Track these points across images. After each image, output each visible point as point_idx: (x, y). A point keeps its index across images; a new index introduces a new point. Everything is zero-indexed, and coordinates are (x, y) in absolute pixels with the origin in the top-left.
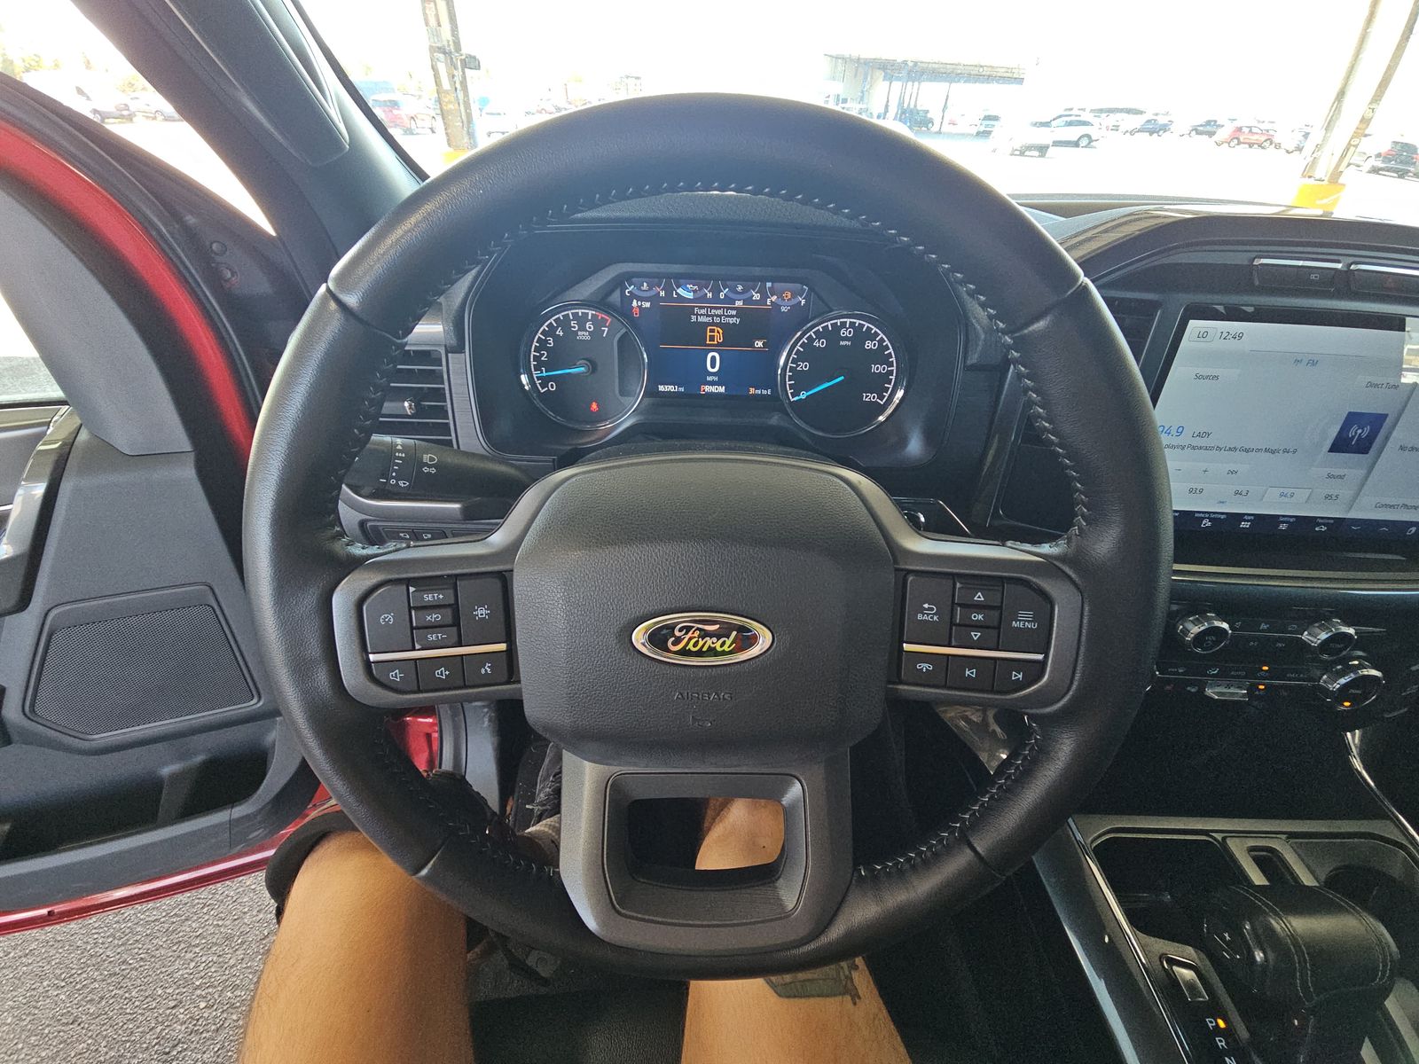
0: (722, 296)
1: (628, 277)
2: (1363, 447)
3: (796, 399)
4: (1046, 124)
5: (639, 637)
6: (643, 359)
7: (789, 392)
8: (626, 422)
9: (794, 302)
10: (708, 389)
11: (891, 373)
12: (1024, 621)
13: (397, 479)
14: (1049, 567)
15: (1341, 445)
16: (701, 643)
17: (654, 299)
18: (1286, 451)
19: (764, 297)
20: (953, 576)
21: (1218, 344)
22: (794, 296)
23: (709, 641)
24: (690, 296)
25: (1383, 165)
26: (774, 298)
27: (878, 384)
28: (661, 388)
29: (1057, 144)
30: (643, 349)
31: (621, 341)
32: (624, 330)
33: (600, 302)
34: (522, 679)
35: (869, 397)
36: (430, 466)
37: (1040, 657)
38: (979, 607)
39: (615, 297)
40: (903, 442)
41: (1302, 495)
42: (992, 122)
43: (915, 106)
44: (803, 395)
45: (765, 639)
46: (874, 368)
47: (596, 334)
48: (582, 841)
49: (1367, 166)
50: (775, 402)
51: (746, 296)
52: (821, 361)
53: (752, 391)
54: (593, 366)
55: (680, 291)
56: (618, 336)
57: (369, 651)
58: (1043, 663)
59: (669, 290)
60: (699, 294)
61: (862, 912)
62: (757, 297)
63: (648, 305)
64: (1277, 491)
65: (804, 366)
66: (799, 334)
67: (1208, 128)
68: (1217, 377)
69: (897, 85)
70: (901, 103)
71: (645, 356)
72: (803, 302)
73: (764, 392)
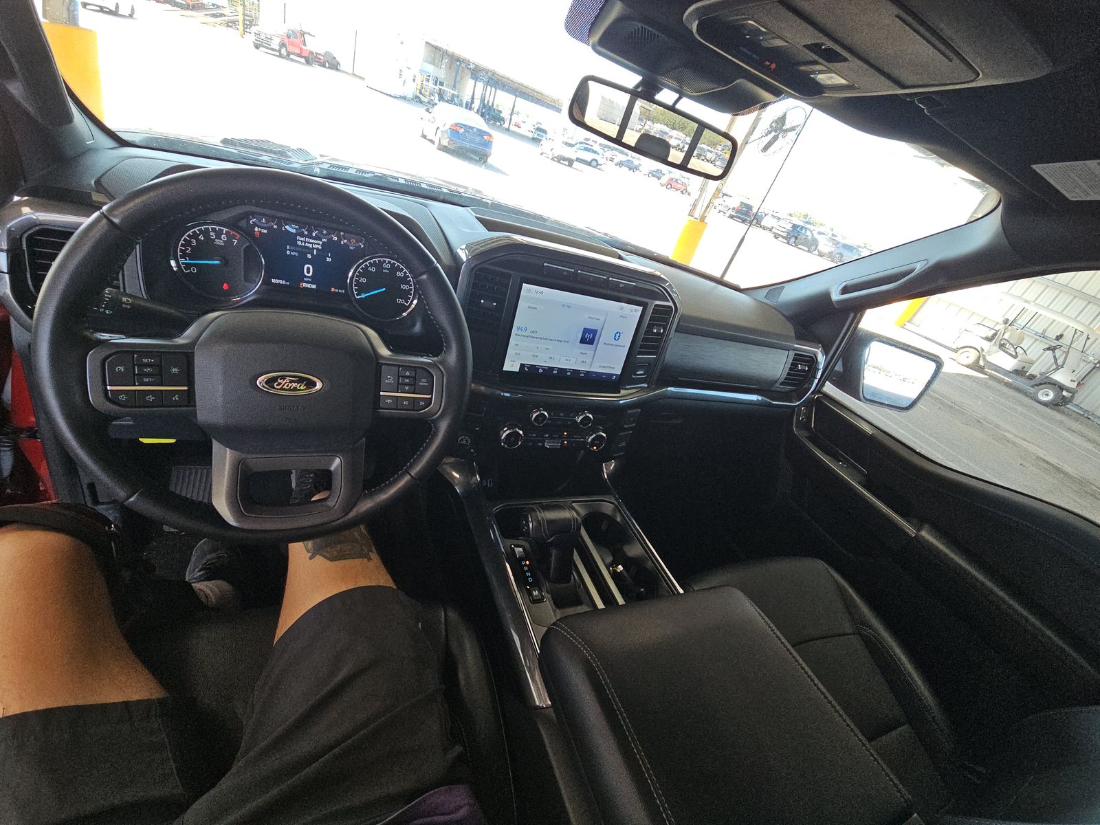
0: (314, 234)
1: (253, 214)
2: (591, 342)
3: (359, 297)
4: (571, 145)
5: (261, 381)
6: (262, 262)
7: (355, 293)
8: (250, 296)
9: (357, 245)
10: (305, 285)
11: (411, 290)
12: (423, 382)
13: (105, 308)
14: (434, 365)
15: (583, 341)
16: (290, 385)
17: (270, 229)
18: (565, 342)
19: (340, 240)
20: (399, 366)
21: (535, 295)
22: (357, 242)
23: (294, 385)
24: (294, 231)
25: (735, 214)
26: (345, 241)
27: (405, 295)
28: (273, 281)
29: (578, 160)
30: (261, 256)
31: (245, 250)
32: (248, 244)
33: (233, 224)
34: (197, 404)
35: (401, 301)
36: (127, 304)
37: (429, 397)
38: (408, 377)
39: (243, 223)
40: (414, 325)
41: (573, 360)
42: (542, 134)
43: (493, 105)
44: (363, 296)
45: (319, 385)
46: (402, 286)
47: (229, 243)
48: (225, 487)
49: (728, 214)
50: (347, 297)
51: (329, 237)
52: (373, 279)
53: (333, 290)
54: (226, 262)
55: (287, 227)
56: (245, 246)
57: (108, 384)
58: (431, 399)
59: (280, 226)
60: (299, 231)
61: (366, 505)
62: (335, 238)
63: (265, 231)
64: (564, 358)
65: (363, 280)
66: (361, 261)
67: (658, 175)
68: (536, 308)
69: (480, 85)
70: (483, 100)
71: (263, 260)
72: (362, 246)
73: (340, 291)
